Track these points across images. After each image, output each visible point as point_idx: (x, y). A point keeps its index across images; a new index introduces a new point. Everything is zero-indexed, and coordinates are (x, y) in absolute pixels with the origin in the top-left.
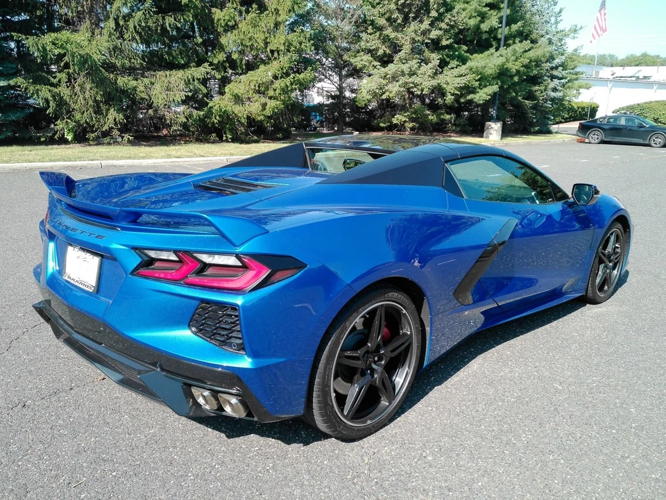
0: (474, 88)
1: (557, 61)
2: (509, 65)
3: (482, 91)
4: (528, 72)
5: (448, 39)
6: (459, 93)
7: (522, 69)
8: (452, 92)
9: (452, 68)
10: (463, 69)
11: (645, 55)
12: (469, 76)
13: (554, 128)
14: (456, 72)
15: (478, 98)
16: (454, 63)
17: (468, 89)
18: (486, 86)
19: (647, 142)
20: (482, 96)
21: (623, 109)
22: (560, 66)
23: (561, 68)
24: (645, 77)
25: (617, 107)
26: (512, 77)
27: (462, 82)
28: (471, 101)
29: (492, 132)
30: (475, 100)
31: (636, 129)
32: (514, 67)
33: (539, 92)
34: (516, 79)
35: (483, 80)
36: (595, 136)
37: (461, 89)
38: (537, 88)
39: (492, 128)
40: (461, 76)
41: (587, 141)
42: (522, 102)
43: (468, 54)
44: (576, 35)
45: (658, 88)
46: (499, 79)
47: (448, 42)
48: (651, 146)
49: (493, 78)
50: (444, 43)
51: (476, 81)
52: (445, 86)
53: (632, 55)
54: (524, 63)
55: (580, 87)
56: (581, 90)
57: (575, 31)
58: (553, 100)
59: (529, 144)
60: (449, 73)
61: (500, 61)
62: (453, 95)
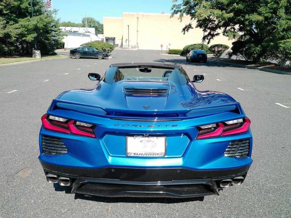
0: (25, 35)
1: (52, 24)
2: (38, 25)
3: (29, 36)
4: (46, 28)
5: (6, 11)
6: (18, 37)
7: (43, 27)
8: (14, 36)
9: (12, 25)
10: (17, 25)
12: (21, 29)
14: (14, 26)
15: (28, 39)
16: (11, 22)
17: (22, 35)
18: (30, 34)
19: (97, 57)
20: (30, 38)
21: (84, 44)
22: (54, 26)
23: (54, 27)
25: (81, 44)
26: (39, 30)
27: (19, 31)
28: (25, 40)
29: (37, 55)
30: (27, 40)
31: (92, 52)
32: (40, 25)
33: (50, 37)
34: (41, 31)
35: (29, 31)
36: (78, 56)
37: (18, 35)
38: (48, 35)
39: (36, 53)
40: (17, 29)
41: (73, 57)
42: (44, 41)
43: (17, 19)
44: (56, 13)
46: (35, 31)
47: (7, 12)
48: (98, 59)
49: (32, 30)
50: (5, 12)
51: (26, 31)
52: (10, 33)
54: (44, 24)
55: (63, 35)
56: (64, 37)
57: (56, 11)
58: (54, 40)
60: (10, 27)
61: (34, 23)
62: (15, 37)
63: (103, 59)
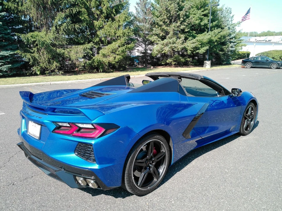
0: (199, 48)
1: (232, 36)
2: (213, 38)
3: (202, 49)
4: (220, 41)
5: (188, 29)
6: (193, 50)
7: (218, 39)
8: (190, 49)
9: (190, 40)
10: (194, 40)
11: (269, 32)
12: (196, 43)
13: (232, 62)
14: (191, 41)
15: (200, 51)
16: (190, 38)
17: (197, 48)
18: (203, 47)
19: (270, 67)
20: (202, 51)
21: (260, 54)
22: (234, 37)
23: (234, 39)
24: (269, 41)
25: (257, 53)
26: (214, 43)
27: (194, 45)
29: (207, 65)
30: (199, 52)
31: (265, 62)
33: (225, 48)
34: (216, 43)
35: (203, 44)
36: (249, 65)
37: (194, 48)
38: (224, 47)
39: (207, 63)
40: (193, 43)
41: (246, 67)
42: (219, 53)
43: (196, 35)
44: (239, 25)
45: (274, 45)
46: (209, 44)
47: (188, 30)
48: (271, 68)
49: (206, 44)
50: (186, 30)
51: (200, 45)
52: (187, 47)
53: (264, 32)
54: (219, 37)
55: (242, 46)
57: (239, 23)
58: (231, 51)
59: (222, 69)
60: (189, 42)
61: (209, 37)
62: (191, 51)
63: (277, 68)
